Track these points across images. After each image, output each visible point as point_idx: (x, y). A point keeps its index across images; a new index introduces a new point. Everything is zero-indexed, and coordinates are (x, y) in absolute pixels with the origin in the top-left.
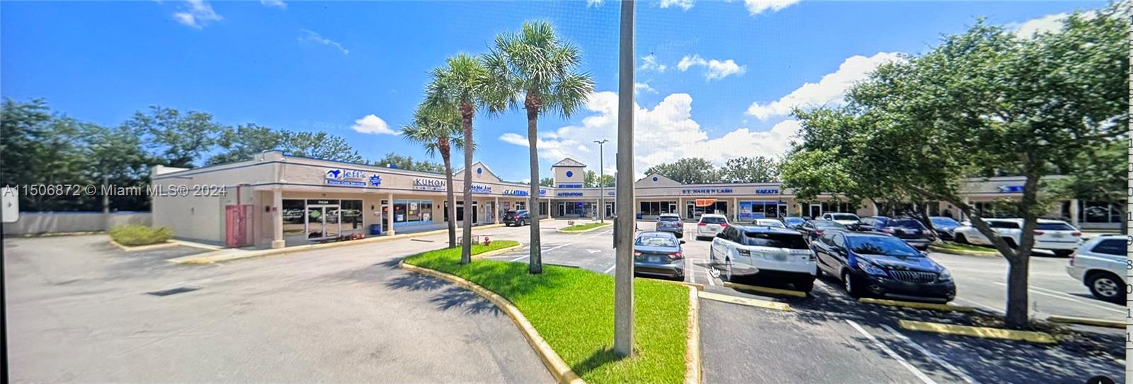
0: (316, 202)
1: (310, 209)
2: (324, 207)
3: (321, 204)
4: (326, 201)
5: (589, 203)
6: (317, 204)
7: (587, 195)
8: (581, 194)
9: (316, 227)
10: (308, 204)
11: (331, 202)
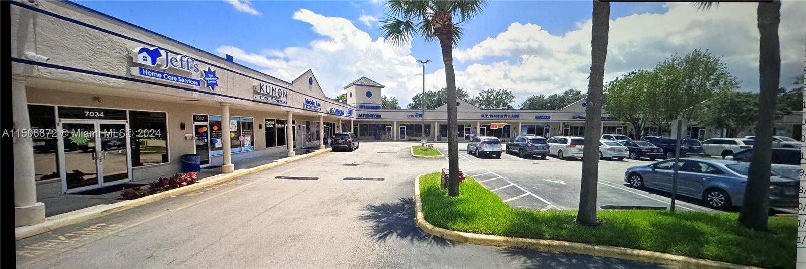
0: (79, 113)
1: (67, 127)
2: (97, 123)
3: (89, 117)
4: (100, 111)
5: (383, 125)
6: (82, 116)
7: (386, 116)
8: (379, 116)
9: (82, 163)
10: (62, 116)
11: (109, 114)
